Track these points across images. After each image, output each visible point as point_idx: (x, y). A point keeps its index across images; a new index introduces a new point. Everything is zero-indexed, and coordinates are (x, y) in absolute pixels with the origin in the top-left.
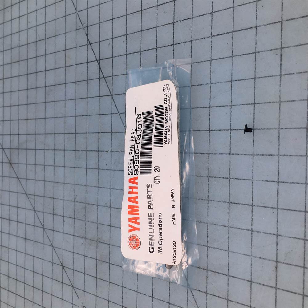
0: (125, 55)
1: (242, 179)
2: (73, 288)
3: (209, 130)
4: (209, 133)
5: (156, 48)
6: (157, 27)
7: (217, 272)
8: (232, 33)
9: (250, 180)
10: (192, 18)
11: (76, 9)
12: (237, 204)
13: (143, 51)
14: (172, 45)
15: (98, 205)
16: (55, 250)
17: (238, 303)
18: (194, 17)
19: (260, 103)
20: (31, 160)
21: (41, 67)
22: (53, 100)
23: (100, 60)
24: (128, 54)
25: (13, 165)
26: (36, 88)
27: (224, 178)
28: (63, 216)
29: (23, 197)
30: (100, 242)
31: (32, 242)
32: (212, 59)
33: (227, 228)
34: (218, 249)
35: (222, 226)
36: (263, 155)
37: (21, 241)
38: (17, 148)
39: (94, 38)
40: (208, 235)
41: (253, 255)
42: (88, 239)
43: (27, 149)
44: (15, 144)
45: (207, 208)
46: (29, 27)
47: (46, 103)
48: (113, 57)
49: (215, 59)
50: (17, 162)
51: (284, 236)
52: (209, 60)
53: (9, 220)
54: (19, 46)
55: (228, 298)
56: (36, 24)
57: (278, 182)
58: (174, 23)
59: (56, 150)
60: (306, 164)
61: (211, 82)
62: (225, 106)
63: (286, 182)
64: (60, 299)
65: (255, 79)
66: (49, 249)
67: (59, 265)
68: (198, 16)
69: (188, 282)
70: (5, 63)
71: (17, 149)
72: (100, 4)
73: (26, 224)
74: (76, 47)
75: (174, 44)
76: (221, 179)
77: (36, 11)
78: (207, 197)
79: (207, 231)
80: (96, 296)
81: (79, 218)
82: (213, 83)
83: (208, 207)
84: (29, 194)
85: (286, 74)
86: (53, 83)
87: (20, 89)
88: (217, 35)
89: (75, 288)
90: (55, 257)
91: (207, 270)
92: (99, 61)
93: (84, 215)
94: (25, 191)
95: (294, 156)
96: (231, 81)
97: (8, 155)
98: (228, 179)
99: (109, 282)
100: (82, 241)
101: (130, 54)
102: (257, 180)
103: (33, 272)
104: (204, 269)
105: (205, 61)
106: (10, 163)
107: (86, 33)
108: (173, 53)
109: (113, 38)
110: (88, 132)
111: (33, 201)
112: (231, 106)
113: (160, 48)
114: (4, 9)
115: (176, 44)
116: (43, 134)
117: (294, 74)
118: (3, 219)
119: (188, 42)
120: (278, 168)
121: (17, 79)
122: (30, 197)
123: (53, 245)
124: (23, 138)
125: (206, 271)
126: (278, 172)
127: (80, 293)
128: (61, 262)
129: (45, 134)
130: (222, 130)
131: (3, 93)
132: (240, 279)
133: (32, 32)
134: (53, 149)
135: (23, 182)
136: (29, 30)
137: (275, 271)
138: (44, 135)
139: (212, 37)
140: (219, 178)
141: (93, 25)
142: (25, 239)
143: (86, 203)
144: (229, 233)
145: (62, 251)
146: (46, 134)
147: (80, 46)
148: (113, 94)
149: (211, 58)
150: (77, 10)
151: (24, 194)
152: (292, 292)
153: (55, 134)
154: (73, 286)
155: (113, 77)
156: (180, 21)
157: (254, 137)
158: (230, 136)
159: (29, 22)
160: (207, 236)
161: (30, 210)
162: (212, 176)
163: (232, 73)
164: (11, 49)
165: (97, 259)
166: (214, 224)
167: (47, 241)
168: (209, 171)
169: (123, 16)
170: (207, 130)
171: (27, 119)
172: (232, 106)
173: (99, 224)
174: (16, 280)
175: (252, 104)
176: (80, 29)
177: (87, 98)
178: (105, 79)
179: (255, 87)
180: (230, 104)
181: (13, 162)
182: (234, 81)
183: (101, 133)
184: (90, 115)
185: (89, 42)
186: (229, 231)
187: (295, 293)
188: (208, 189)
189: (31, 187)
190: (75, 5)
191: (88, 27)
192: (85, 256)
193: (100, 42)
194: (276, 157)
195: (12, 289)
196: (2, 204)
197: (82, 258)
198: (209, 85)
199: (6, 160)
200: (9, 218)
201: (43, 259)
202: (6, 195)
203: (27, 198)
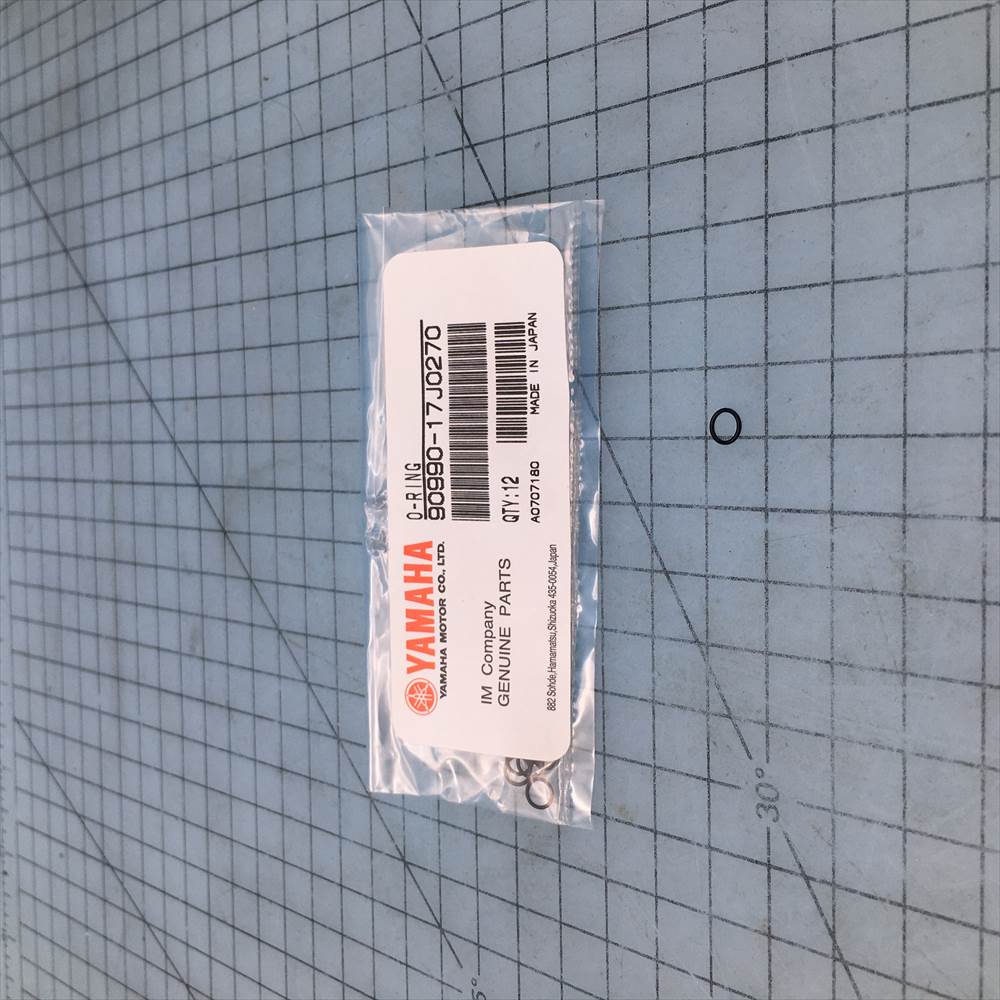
0: (592, 180)
2: (443, 932)
3: (905, 436)
4: (905, 443)
5: (704, 156)
6: (704, 83)
7: (940, 917)
8: (984, 98)
10: (833, 48)
11: (420, 31)
13: (657, 165)
14: (759, 143)
16: (377, 810)
18: (841, 45)
20: (290, 524)
21: (310, 227)
22: (353, 330)
23: (506, 199)
24: (603, 177)
25: (233, 537)
26: (297, 294)
27: (962, 600)
29: (267, 641)
31: (304, 783)
32: (911, 187)
33: (977, 771)
34: (946, 840)
35: (958, 762)
37: (268, 778)
38: (244, 484)
39: (484, 125)
40: (904, 789)
43: (275, 489)
44: (238, 473)
45: (901, 699)
46: (268, 93)
47: (331, 343)
48: (550, 189)
49: (923, 190)
50: (245, 530)
52: (901, 193)
53: (229, 709)
54: (237, 159)
56: (290, 86)
58: (766, 66)
61: (910, 270)
62: (962, 352)
64: (401, 963)
66: (357, 807)
67: (394, 857)
68: (855, 41)
69: (835, 942)
70: (193, 215)
71: (244, 488)
72: (502, 12)
73: (282, 723)
74: (425, 159)
75: (767, 141)
76: (951, 603)
77: (288, 40)
78: (899, 660)
79: (904, 779)
80: (519, 963)
82: (915, 273)
83: (905, 696)
84: (288, 632)
87: (245, 299)
88: (930, 105)
89: (448, 932)
90: (380, 832)
91: (903, 906)
92: (502, 203)
94: (274, 621)
96: (986, 266)
97: (217, 508)
98: (978, 606)
99: (561, 922)
101: (609, 176)
103: (310, 875)
104: (891, 903)
105: (884, 196)
106: (225, 532)
107: (456, 111)
108: (766, 172)
109: (548, 126)
111: (300, 654)
112: (985, 351)
113: (717, 152)
114: (182, 37)
115: (774, 139)
116: (325, 441)
118: (208, 706)
119: (819, 130)
121: (233, 264)
122: (290, 641)
123: (370, 795)
124: (261, 454)
125: (901, 909)
127: (466, 950)
128: (398, 849)
129: (331, 441)
130: (953, 435)
131: (193, 310)
133: (276, 111)
135: (268, 591)
136: (266, 104)
138: (328, 445)
139: (911, 113)
140: (945, 599)
141: (481, 82)
142: (282, 769)
144: (983, 790)
145: (399, 813)
146: (335, 441)
147: (437, 155)
149: (907, 185)
150: (423, 32)
151: (270, 628)
154: (439, 926)
156: (790, 59)
158: (985, 455)
159: (266, 79)
160: (904, 795)
161: (293, 679)
162: (919, 590)
163: (987, 237)
164: (211, 167)
165: (516, 848)
166: (930, 757)
167: (351, 782)
168: (905, 575)
169: (581, 49)
170: (896, 436)
171: (272, 394)
172: (990, 354)
174: (258, 895)
176: (435, 97)
180: (983, 347)
181: (232, 529)
182: (994, 264)
185: (469, 140)
186: (983, 781)
188: (904, 638)
190: (417, 18)
191: (461, 89)
192: (477, 835)
193: (504, 137)
195: (247, 921)
196: (203, 659)
197: (468, 841)
198: (901, 280)
199: (209, 521)
200: (228, 702)
201: (340, 837)
202: (215, 630)
203: (282, 642)
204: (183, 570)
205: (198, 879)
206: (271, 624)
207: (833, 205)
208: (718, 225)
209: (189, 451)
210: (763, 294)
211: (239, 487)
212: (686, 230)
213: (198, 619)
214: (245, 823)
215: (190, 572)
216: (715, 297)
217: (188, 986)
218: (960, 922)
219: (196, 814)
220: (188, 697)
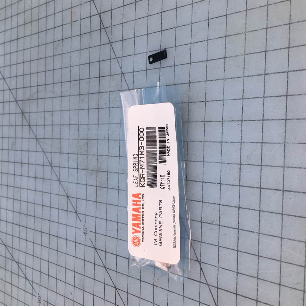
0: (122, 6)
1: (215, 101)
4: (190, 65)
9: (221, 100)
12: (211, 121)
15: (98, 140)
16: (61, 184)
17: (210, 203)
19: (230, 36)
20: (41, 109)
21: (50, 25)
22: (61, 53)
23: (101, 13)
24: (124, 6)
25: (25, 114)
26: (46, 44)
27: (201, 102)
28: (69, 153)
29: (33, 142)
30: (99, 171)
31: (42, 180)
32: (193, 2)
33: (203, 143)
34: (196, 161)
35: (199, 142)
36: (232, 78)
37: (32, 181)
38: (29, 99)
40: (187, 151)
41: (222, 162)
42: (90, 170)
43: (37, 99)
44: (27, 96)
47: (55, 57)
48: (112, 10)
49: (196, 3)
50: (29, 112)
51: (246, 142)
52: (191, 4)
53: (22, 163)
54: (32, 9)
55: (202, 200)
57: (243, 99)
59: (63, 96)
60: (265, 81)
61: (192, 22)
62: (203, 41)
63: (249, 98)
64: (65, 225)
65: (226, 15)
66: (56, 184)
67: (65, 196)
70: (19, 25)
73: (36, 165)
74: (81, 4)
78: (187, 119)
79: (187, 148)
80: (96, 217)
81: (82, 154)
82: (194, 23)
83: (188, 128)
84: (39, 138)
85: (250, 9)
86: (60, 38)
87: (32, 47)
89: (78, 213)
90: (62, 190)
91: (186, 180)
92: (100, 15)
93: (86, 150)
95: (256, 75)
96: (208, 20)
97: (21, 106)
98: (204, 103)
99: (107, 204)
100: (84, 172)
101: (126, 5)
102: (227, 100)
103: (42, 206)
105: (188, 5)
106: (23, 113)
110: (90, 78)
111: (42, 144)
117: (256, 8)
118: (16, 164)
120: (243, 88)
121: (29, 38)
122: (39, 141)
123: (59, 180)
124: (34, 89)
126: (243, 91)
127: (82, 217)
128: (66, 194)
131: (17, 51)
132: (212, 183)
134: (60, 96)
135: (34, 128)
137: (239, 172)
138: (52, 85)
140: (197, 102)
142: (35, 178)
143: (88, 139)
144: (204, 147)
145: (67, 183)
146: (54, 84)
148: (112, 42)
151: (34, 138)
152: (251, 187)
153: (62, 82)
154: (76, 212)
155: (112, 27)
157: (225, 64)
158: (207, 66)
161: (40, 152)
162: (192, 101)
163: (209, 13)
164: (25, 11)
165: (97, 186)
166: (193, 141)
167: (54, 177)
168: (189, 98)
170: (188, 64)
171: (38, 72)
172: (208, 41)
173: (99, 155)
174: (27, 215)
175: (224, 37)
177: (90, 48)
178: (105, 29)
179: (226, 22)
180: (207, 39)
181: (25, 112)
182: (210, 19)
183: (102, 77)
184: (92, 63)
186: (204, 145)
187: (254, 187)
188: (188, 113)
189: (40, 133)
192: (87, 185)
194: (242, 79)
195: (24, 223)
196: (15, 150)
197: (85, 187)
198: (191, 25)
199: (19, 111)
200: (21, 161)
201: (51, 193)
202: (19, 141)
203: (37, 142)
204: (10, 126)
205: (10, 214)
206: (35, 137)
207: (177, 8)
208: (151, 15)
209: (14, 92)
210: (160, 32)
211: (27, 100)
212: (144, 17)
213: (14, 139)
214: (24, 195)
215: (12, 126)
216: (150, 34)
217: (6, 246)
218: (198, 181)
219: (11, 195)
220: (10, 162)
